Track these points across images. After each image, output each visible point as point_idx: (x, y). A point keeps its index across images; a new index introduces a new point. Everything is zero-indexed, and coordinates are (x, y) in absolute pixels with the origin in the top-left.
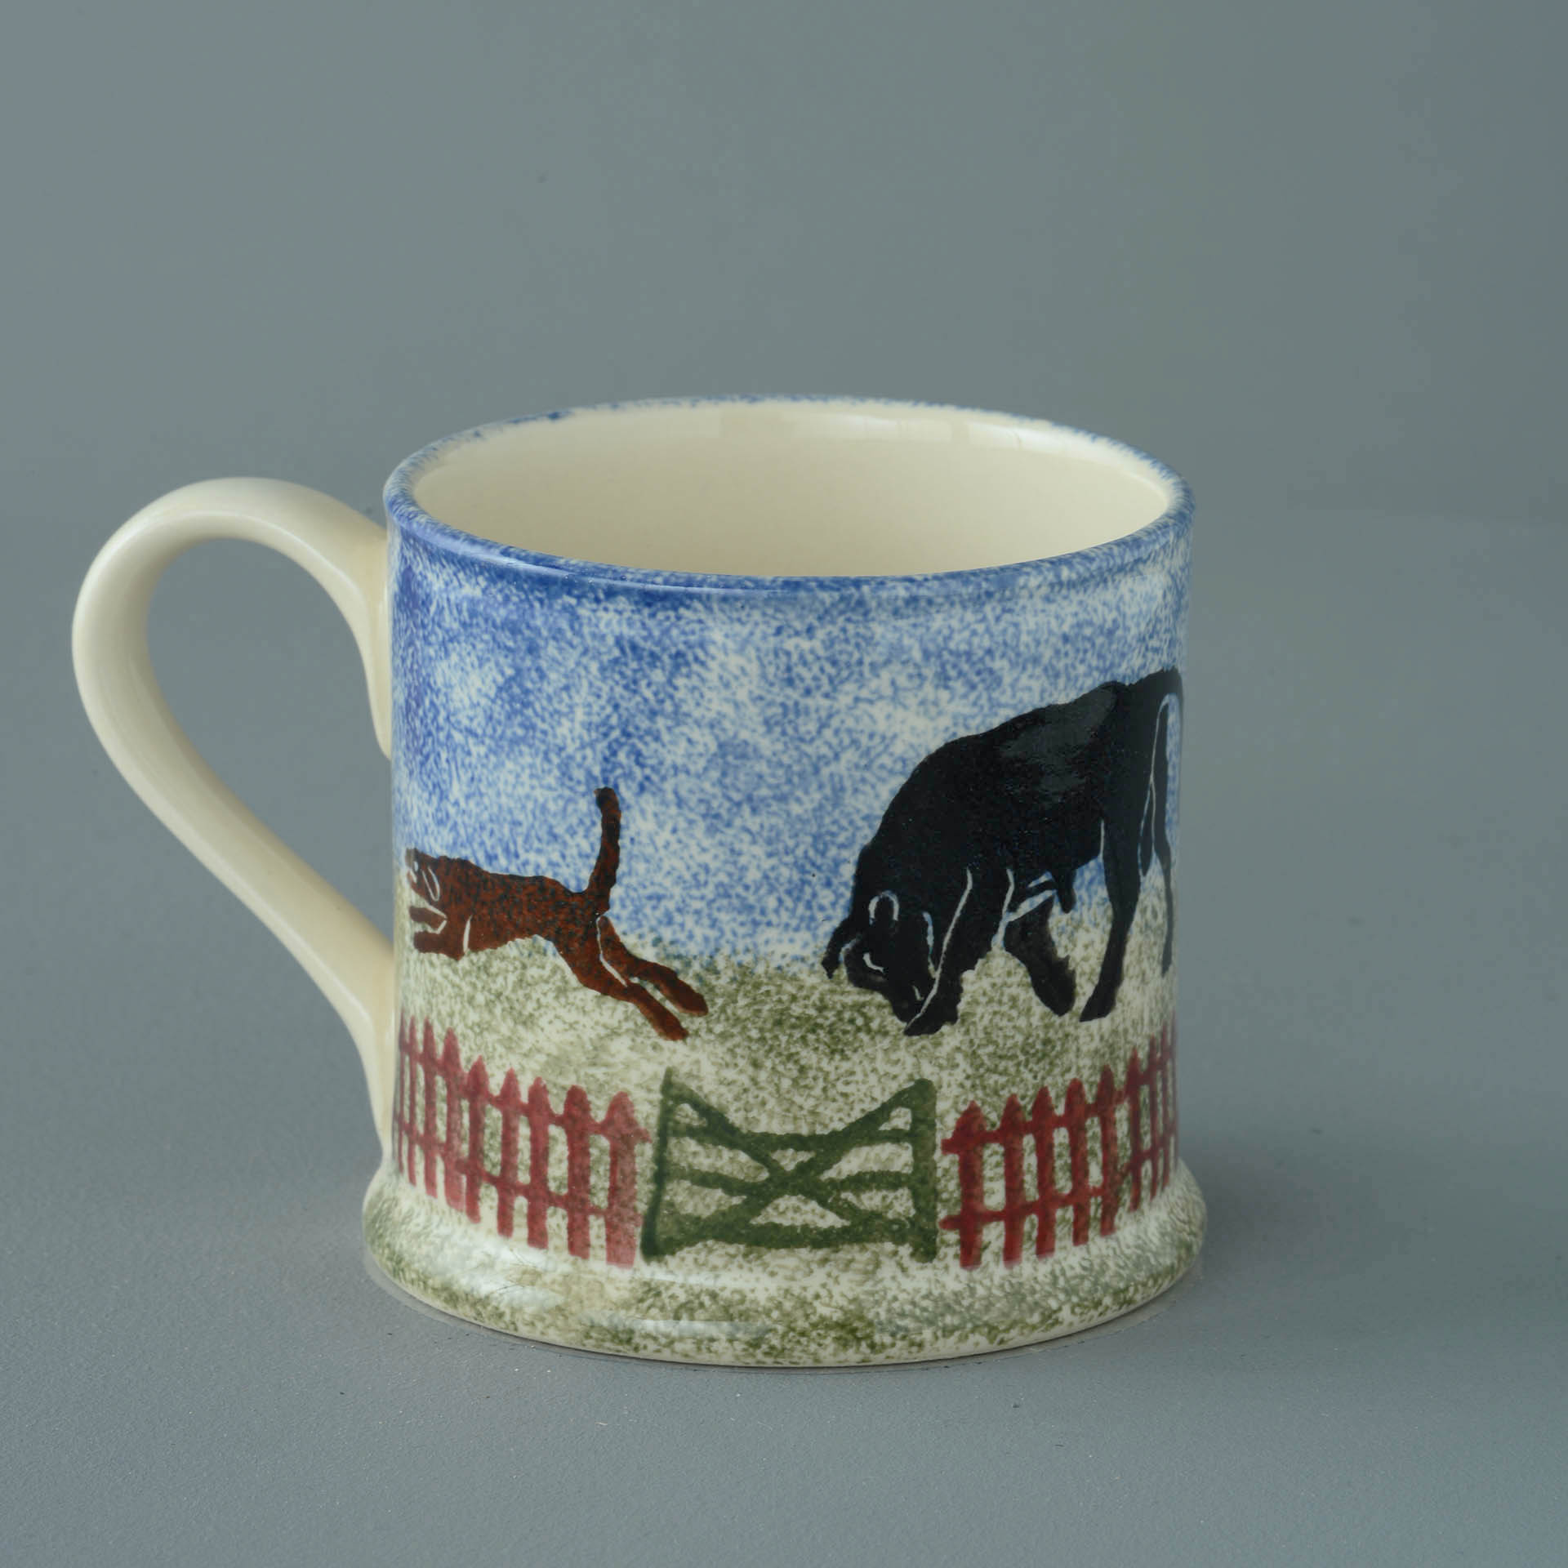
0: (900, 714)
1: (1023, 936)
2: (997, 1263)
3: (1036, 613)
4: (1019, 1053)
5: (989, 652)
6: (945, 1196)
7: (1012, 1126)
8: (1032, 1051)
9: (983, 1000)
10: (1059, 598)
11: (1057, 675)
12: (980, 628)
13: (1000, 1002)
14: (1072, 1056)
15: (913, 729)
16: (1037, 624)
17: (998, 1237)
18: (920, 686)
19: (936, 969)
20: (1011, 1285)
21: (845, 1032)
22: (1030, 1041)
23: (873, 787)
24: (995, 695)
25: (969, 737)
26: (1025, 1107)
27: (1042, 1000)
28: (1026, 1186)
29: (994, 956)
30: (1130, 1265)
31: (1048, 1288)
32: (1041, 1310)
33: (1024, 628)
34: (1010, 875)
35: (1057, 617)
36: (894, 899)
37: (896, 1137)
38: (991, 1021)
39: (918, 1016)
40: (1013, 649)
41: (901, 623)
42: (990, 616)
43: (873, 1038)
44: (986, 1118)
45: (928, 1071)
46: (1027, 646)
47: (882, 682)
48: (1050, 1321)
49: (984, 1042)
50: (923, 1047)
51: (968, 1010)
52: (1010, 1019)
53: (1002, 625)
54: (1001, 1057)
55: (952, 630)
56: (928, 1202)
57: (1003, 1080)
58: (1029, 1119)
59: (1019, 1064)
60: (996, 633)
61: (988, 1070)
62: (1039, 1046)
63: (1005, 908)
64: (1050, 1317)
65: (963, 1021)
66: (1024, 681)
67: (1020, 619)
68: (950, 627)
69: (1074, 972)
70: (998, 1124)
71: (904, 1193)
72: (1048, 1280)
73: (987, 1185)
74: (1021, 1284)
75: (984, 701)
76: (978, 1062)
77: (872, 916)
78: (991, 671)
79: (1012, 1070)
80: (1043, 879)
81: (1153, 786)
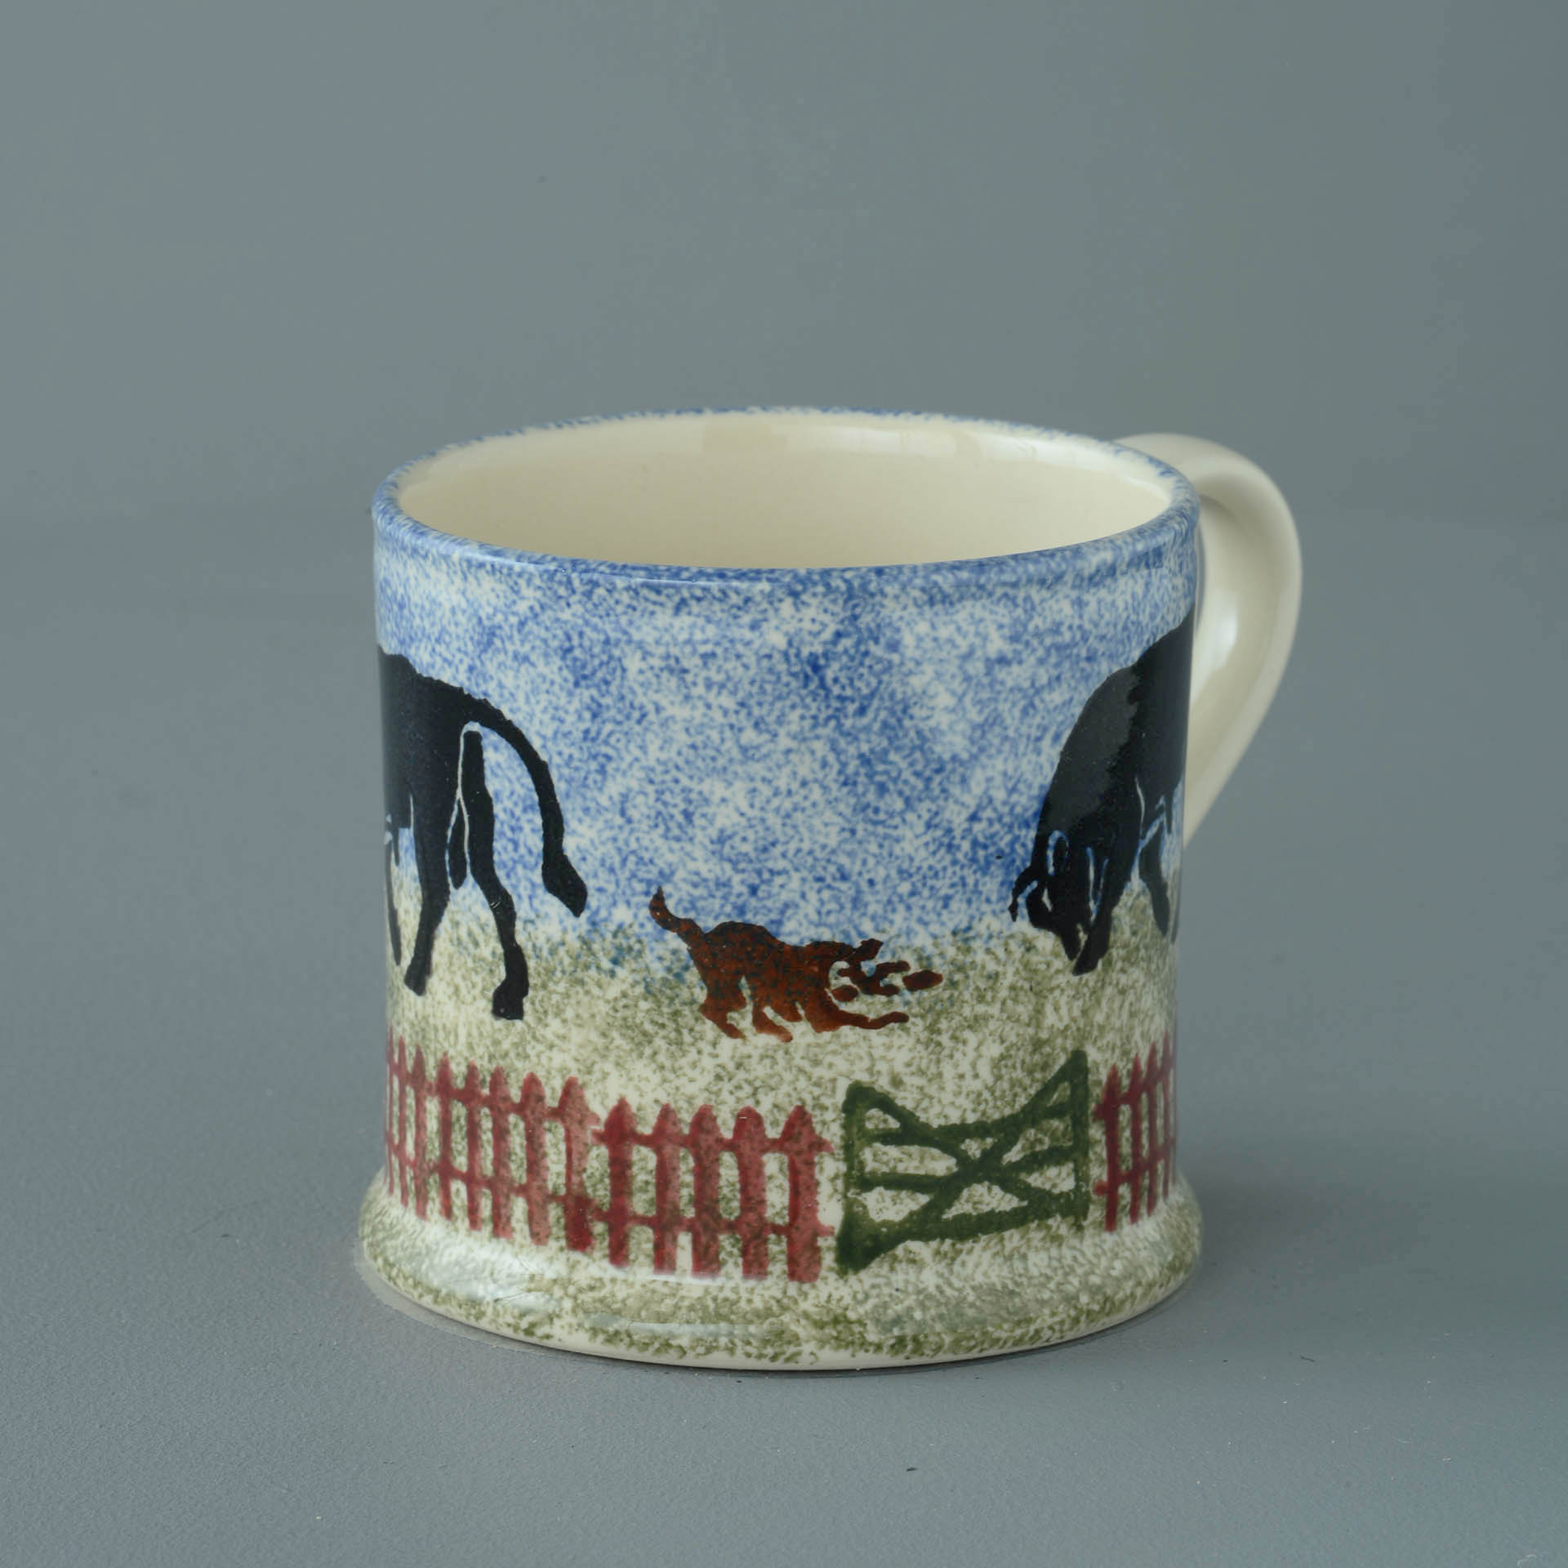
30: (407, 1253)
81: (463, 803)
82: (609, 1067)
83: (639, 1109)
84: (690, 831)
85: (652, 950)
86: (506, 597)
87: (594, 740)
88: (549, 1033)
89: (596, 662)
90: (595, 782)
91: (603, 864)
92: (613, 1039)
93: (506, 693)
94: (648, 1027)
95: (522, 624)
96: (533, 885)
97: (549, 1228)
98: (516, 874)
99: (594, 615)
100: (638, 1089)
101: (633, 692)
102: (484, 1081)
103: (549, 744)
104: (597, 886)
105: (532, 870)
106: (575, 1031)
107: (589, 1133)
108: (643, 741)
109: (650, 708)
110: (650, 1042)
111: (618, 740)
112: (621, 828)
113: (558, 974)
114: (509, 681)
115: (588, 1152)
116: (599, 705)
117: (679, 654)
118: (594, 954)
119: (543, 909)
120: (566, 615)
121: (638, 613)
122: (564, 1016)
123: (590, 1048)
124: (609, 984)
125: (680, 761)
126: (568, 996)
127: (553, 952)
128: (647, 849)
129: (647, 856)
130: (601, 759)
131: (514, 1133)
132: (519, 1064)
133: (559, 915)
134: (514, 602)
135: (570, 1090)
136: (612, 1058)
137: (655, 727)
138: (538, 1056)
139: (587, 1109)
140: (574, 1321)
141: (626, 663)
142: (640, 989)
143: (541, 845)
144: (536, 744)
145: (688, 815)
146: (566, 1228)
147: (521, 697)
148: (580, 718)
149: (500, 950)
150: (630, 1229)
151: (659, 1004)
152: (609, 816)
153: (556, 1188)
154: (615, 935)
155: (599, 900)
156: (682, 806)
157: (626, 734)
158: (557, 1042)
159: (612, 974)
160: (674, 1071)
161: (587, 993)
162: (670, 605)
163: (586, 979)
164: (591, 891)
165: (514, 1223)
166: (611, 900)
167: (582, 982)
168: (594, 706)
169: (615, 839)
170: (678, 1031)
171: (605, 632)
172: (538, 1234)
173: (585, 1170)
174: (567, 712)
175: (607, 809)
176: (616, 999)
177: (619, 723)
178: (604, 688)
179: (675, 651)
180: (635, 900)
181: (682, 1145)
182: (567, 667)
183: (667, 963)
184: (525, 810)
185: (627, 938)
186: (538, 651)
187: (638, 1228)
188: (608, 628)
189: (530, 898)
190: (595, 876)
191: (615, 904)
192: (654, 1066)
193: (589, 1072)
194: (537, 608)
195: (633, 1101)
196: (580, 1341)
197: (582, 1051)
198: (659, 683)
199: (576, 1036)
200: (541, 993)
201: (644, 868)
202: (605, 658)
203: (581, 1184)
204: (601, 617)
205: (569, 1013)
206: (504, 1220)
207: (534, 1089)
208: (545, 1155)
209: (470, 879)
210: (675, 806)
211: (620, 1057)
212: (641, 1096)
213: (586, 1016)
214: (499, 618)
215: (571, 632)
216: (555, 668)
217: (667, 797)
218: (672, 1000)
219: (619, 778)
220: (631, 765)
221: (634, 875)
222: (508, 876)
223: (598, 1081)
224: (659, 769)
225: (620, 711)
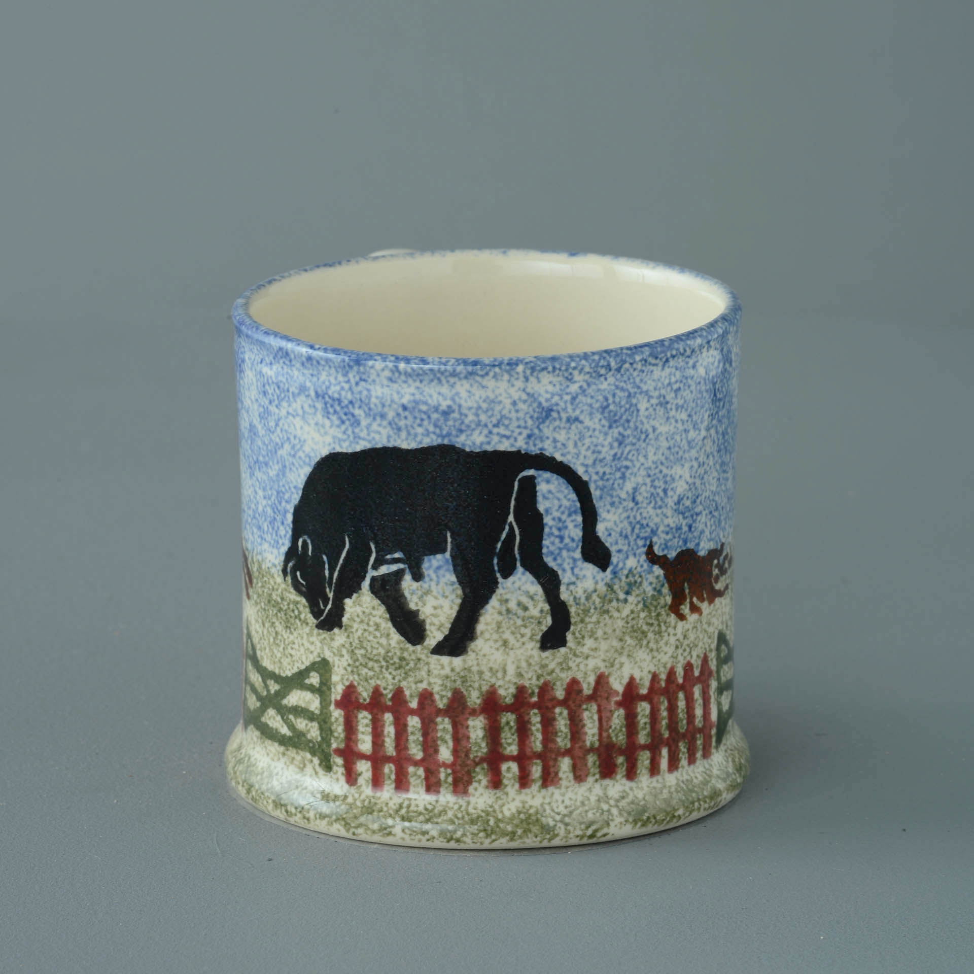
0: (306, 428)
1: (383, 587)
2: (367, 786)
3: (382, 386)
4: (381, 659)
5: (351, 402)
6: (336, 734)
7: (376, 704)
8: (391, 662)
9: (358, 620)
10: (399, 381)
11: (399, 429)
12: (346, 386)
13: (368, 624)
14: (424, 673)
15: (313, 439)
16: (383, 393)
17: (367, 770)
18: (315, 414)
19: (330, 592)
20: (370, 802)
21: (291, 617)
22: (390, 654)
23: (297, 469)
24: (357, 430)
25: (342, 453)
26: (386, 695)
27: (398, 631)
28: (387, 745)
29: (363, 594)
31: (391, 812)
32: (379, 822)
33: (373, 393)
34: (373, 546)
35: (398, 393)
36: (309, 541)
37: (311, 689)
38: (362, 634)
39: (322, 618)
40: (366, 405)
41: (306, 372)
42: (353, 381)
43: (302, 625)
44: (360, 694)
45: (328, 655)
46: (375, 405)
47: (297, 405)
48: (385, 832)
49: (359, 646)
50: (325, 639)
51: (348, 623)
52: (375, 637)
53: (360, 388)
54: (370, 659)
55: (330, 384)
56: (327, 735)
57: (371, 673)
58: (390, 703)
59: (382, 667)
60: (355, 392)
61: (361, 664)
62: (396, 660)
63: (370, 567)
64: (385, 829)
65: (346, 629)
66: (375, 426)
67: (371, 387)
68: (329, 381)
69: (424, 621)
70: (368, 700)
71: (315, 725)
72: (394, 807)
73: (360, 736)
74: (376, 804)
75: (350, 432)
76: (355, 657)
77: (300, 549)
78: (353, 415)
79: (377, 669)
80: (397, 555)
81: (514, 524)
82: (624, 659)
83: (640, 680)
84: (666, 500)
85: (647, 579)
86: (561, 384)
87: (619, 459)
88: (585, 650)
89: (623, 410)
90: (619, 485)
91: (621, 535)
92: (626, 641)
93: (559, 445)
94: (645, 628)
95: (574, 398)
96: (575, 560)
97: (589, 770)
98: (561, 557)
99: (621, 382)
100: (640, 667)
101: (642, 423)
102: (533, 693)
103: (590, 470)
104: (617, 549)
105: (574, 551)
106: (603, 643)
107: (613, 703)
108: (646, 452)
109: (650, 430)
110: (646, 637)
111: (633, 455)
112: (632, 509)
113: (592, 611)
114: (561, 436)
115: (612, 715)
116: (623, 436)
117: (665, 393)
118: (615, 592)
119: (581, 574)
120: (604, 386)
121: (645, 374)
122: (595, 636)
123: (613, 651)
124: (623, 608)
125: (663, 459)
126: (599, 622)
127: (588, 598)
128: (645, 518)
129: (645, 522)
130: (623, 470)
131: (559, 719)
132: (563, 675)
133: (593, 574)
134: (568, 386)
135: (601, 681)
136: (625, 653)
137: (652, 442)
138: (578, 666)
139: (611, 689)
140: (622, 820)
141: (639, 406)
142: (641, 606)
143: (580, 534)
144: (580, 471)
145: (665, 491)
146: (600, 766)
147: (570, 445)
148: (611, 447)
149: (547, 607)
150: (638, 755)
151: (650, 612)
152: (625, 504)
153: (592, 744)
154: (627, 577)
155: (618, 557)
156: (663, 487)
157: (638, 450)
158: (592, 653)
159: (626, 601)
160: (657, 650)
161: (611, 617)
162: (661, 364)
163: (610, 609)
164: (614, 553)
165: (561, 775)
166: (625, 555)
167: (607, 612)
168: (620, 438)
169: (628, 517)
170: (659, 625)
171: (628, 390)
172: (580, 776)
173: (610, 727)
174: (603, 446)
175: (625, 500)
176: (627, 616)
177: (634, 444)
178: (626, 425)
179: (663, 392)
180: (638, 552)
181: (662, 694)
182: (605, 417)
183: (654, 586)
184: (570, 515)
185: (634, 576)
186: (585, 413)
187: (641, 753)
188: (629, 387)
189: (572, 569)
190: (617, 543)
191: (627, 557)
192: (648, 651)
193: (612, 665)
194: (585, 386)
195: (637, 676)
196: (628, 830)
197: (608, 654)
198: (656, 414)
199: (604, 646)
200: (580, 626)
201: (643, 531)
202: (627, 406)
203: (609, 737)
204: (625, 382)
205: (600, 633)
206: (553, 775)
207: (576, 687)
208: (584, 726)
209: (520, 569)
210: (660, 487)
211: (630, 651)
212: (642, 671)
213: (609, 631)
214: (556, 398)
215: (608, 395)
216: (597, 420)
217: (656, 483)
218: (656, 607)
219: (633, 479)
220: (639, 469)
221: (638, 536)
222: (555, 559)
223: (618, 669)
224: (654, 466)
225: (635, 437)
